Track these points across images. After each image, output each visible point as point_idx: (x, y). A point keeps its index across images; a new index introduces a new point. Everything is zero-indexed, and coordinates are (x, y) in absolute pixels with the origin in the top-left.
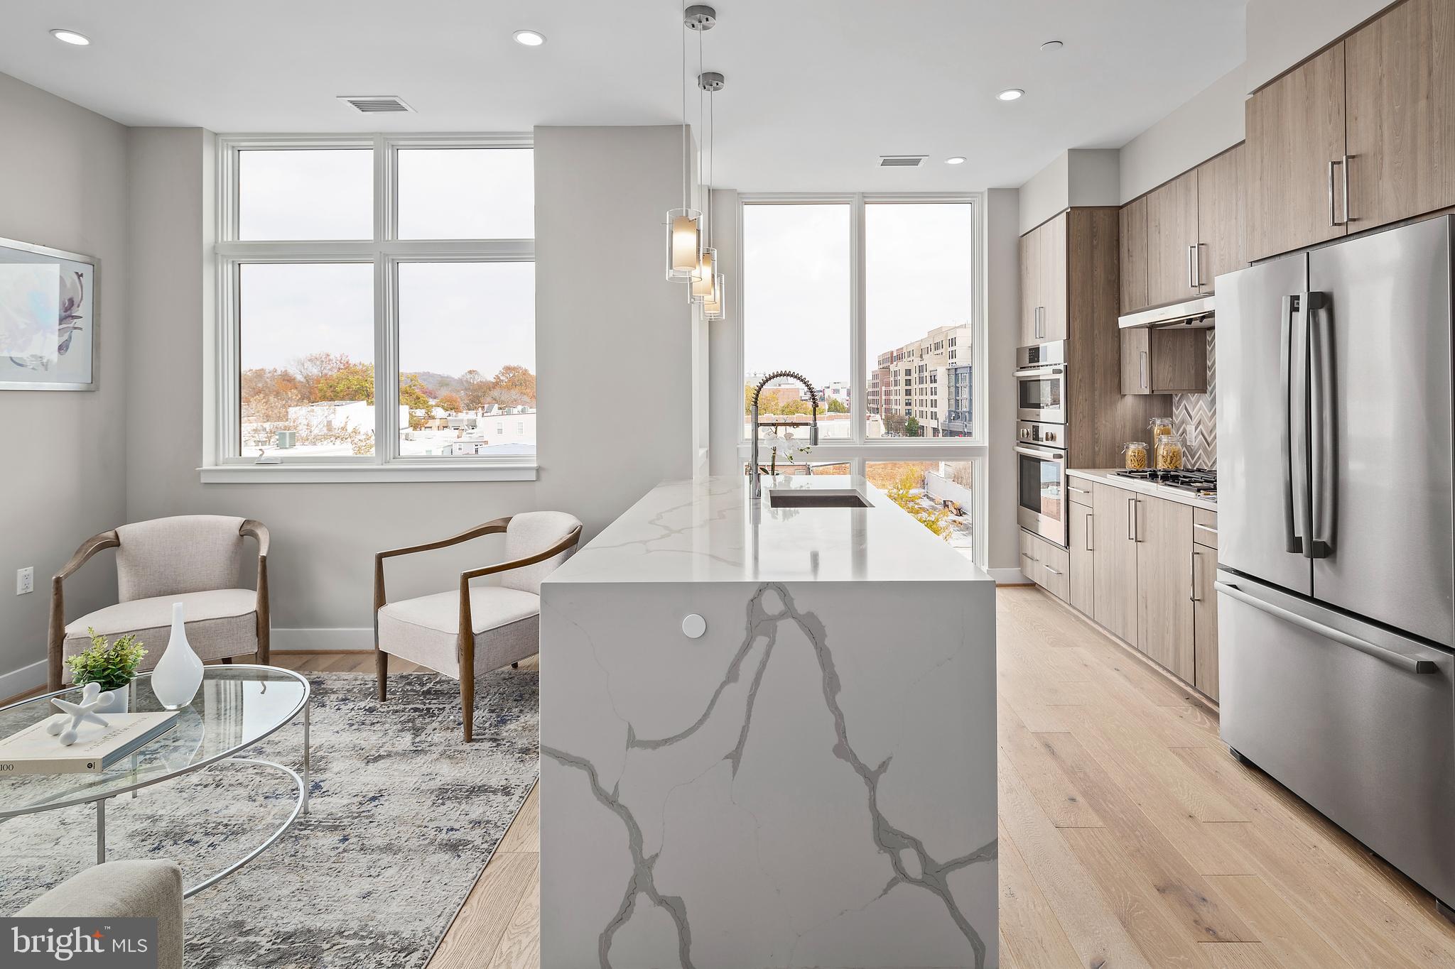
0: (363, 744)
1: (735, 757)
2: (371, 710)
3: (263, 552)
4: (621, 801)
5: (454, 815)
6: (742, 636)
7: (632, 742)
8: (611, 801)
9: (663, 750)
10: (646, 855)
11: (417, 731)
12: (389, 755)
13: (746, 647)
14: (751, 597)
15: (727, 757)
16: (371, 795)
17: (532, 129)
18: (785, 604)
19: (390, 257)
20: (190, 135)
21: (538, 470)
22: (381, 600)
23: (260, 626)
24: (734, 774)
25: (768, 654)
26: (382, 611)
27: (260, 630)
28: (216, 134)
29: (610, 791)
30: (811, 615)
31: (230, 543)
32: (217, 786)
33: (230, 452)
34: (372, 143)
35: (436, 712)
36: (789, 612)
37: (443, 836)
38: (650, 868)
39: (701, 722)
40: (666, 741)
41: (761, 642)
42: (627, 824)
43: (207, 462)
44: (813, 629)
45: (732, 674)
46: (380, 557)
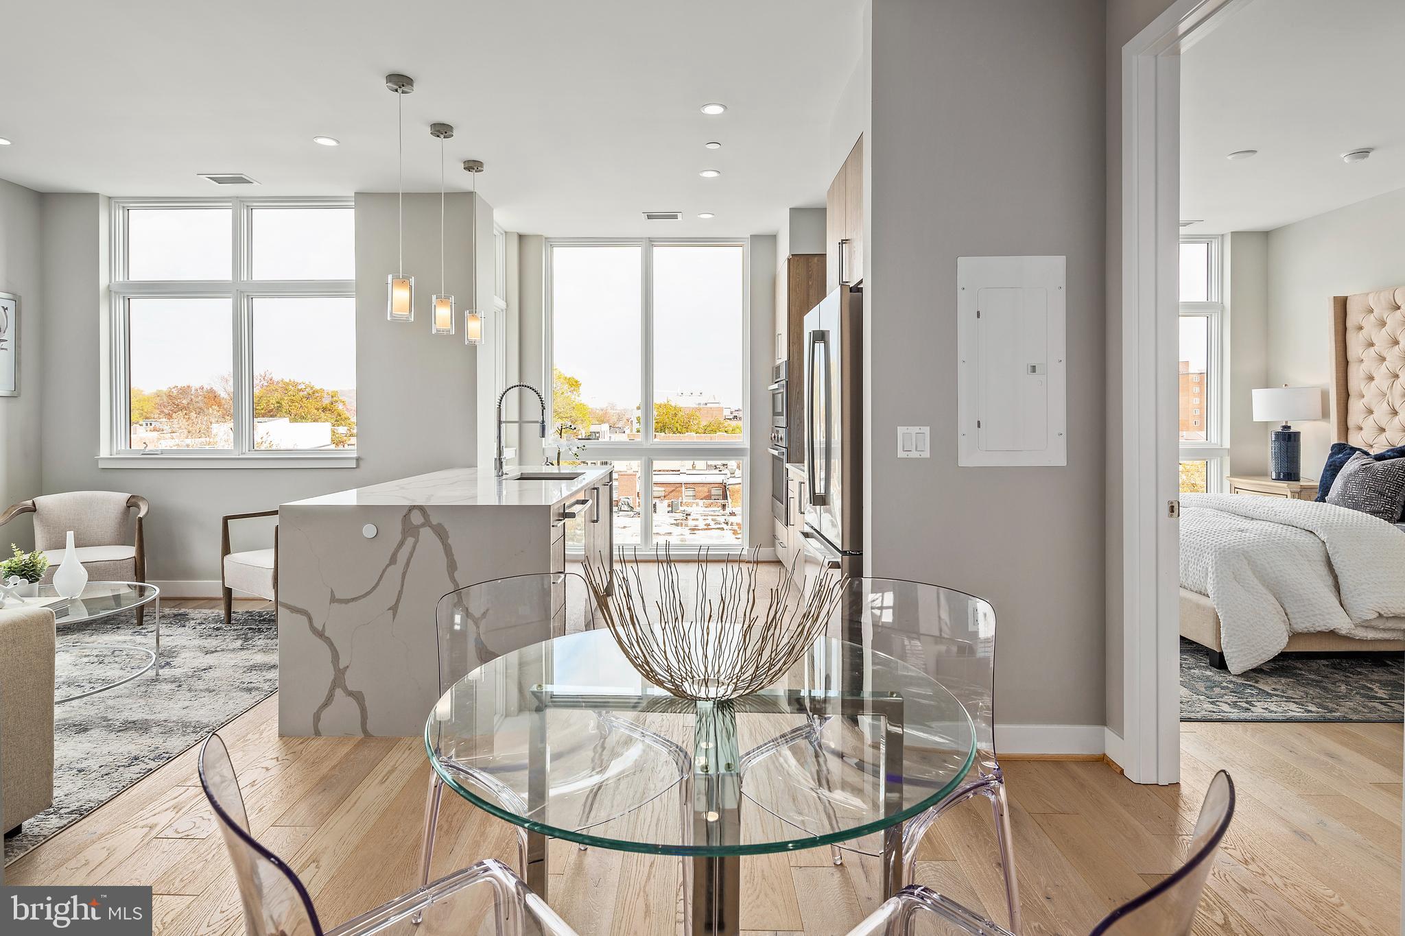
0: (206, 645)
1: (394, 609)
2: (218, 629)
3: (141, 515)
4: (327, 634)
5: (255, 677)
6: (399, 537)
7: (333, 600)
8: (320, 634)
9: (351, 604)
10: (341, 667)
11: (246, 640)
12: (223, 650)
13: (401, 544)
14: (404, 514)
15: (389, 609)
16: (203, 668)
17: (353, 195)
18: (425, 519)
19: (246, 294)
20: (91, 198)
21: (358, 460)
22: (226, 550)
23: (138, 568)
24: (394, 618)
25: (414, 548)
26: (227, 558)
27: (138, 571)
28: (110, 198)
29: (320, 628)
30: (439, 524)
31: (119, 512)
32: (100, 663)
33: (122, 446)
34: (231, 204)
35: (265, 630)
36: (427, 523)
37: (245, 685)
38: (344, 674)
39: (374, 588)
40: (353, 600)
41: (410, 541)
42: (331, 649)
43: (104, 452)
44: (441, 533)
45: (393, 560)
46: (226, 519)
